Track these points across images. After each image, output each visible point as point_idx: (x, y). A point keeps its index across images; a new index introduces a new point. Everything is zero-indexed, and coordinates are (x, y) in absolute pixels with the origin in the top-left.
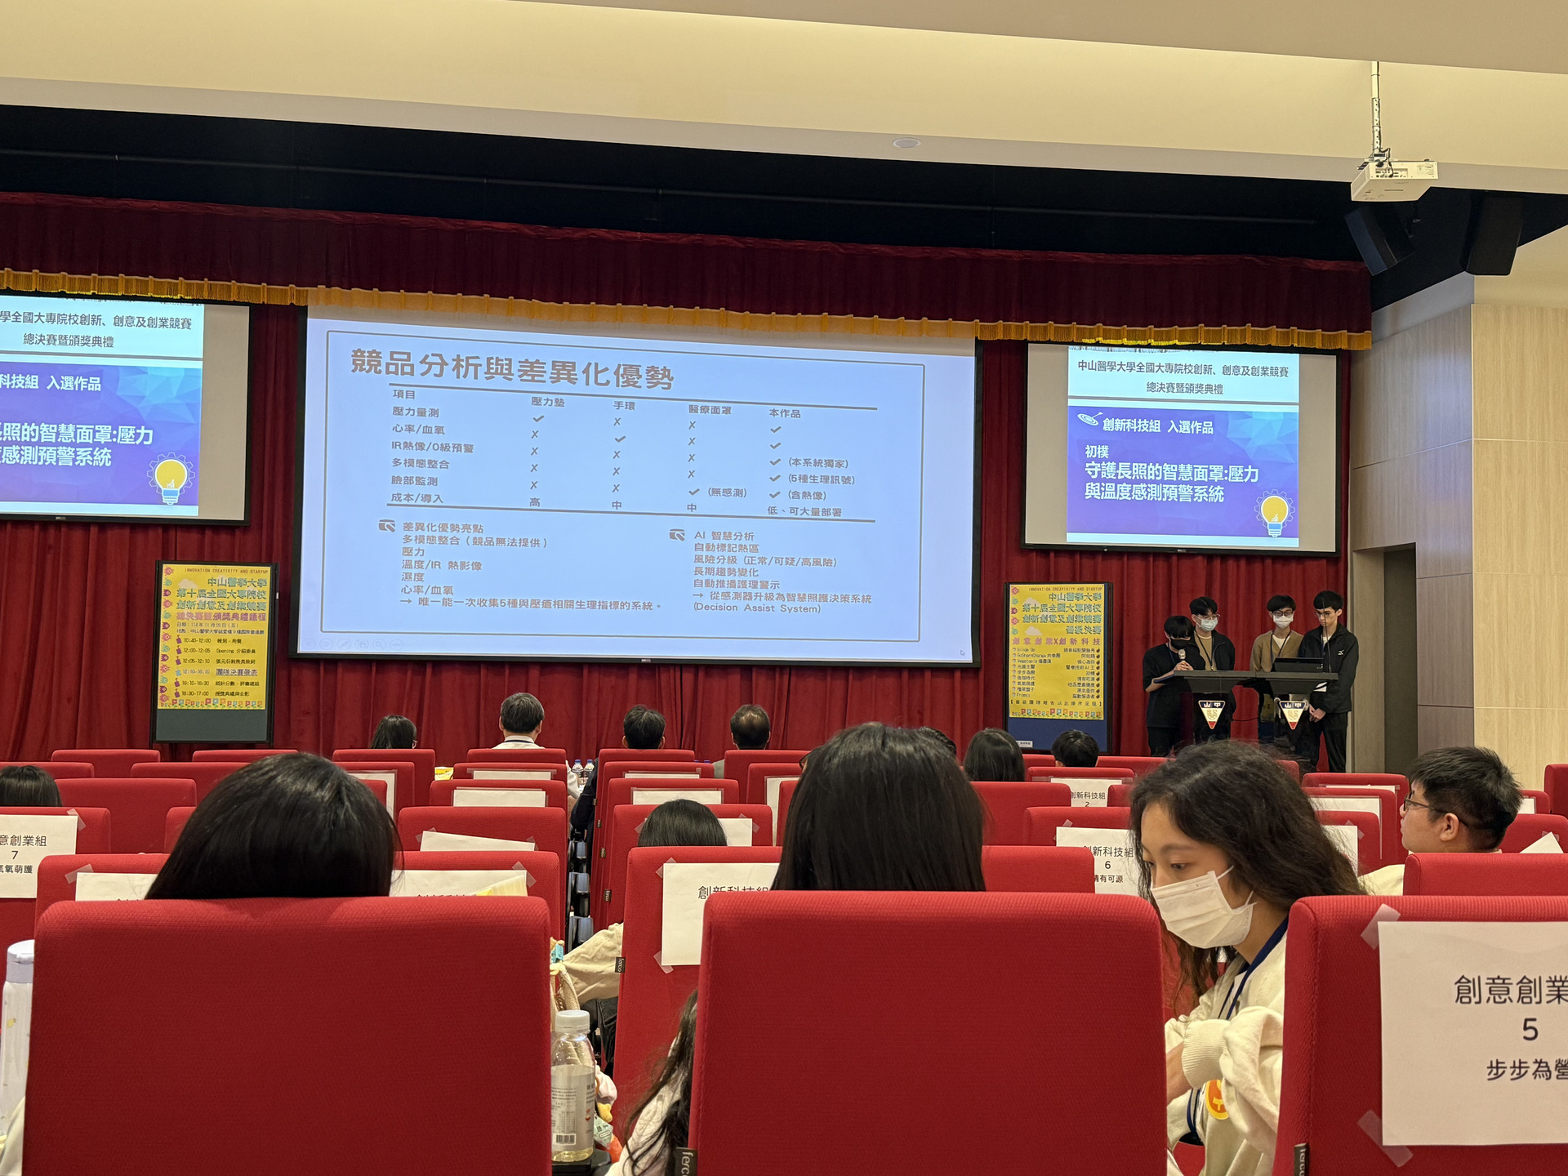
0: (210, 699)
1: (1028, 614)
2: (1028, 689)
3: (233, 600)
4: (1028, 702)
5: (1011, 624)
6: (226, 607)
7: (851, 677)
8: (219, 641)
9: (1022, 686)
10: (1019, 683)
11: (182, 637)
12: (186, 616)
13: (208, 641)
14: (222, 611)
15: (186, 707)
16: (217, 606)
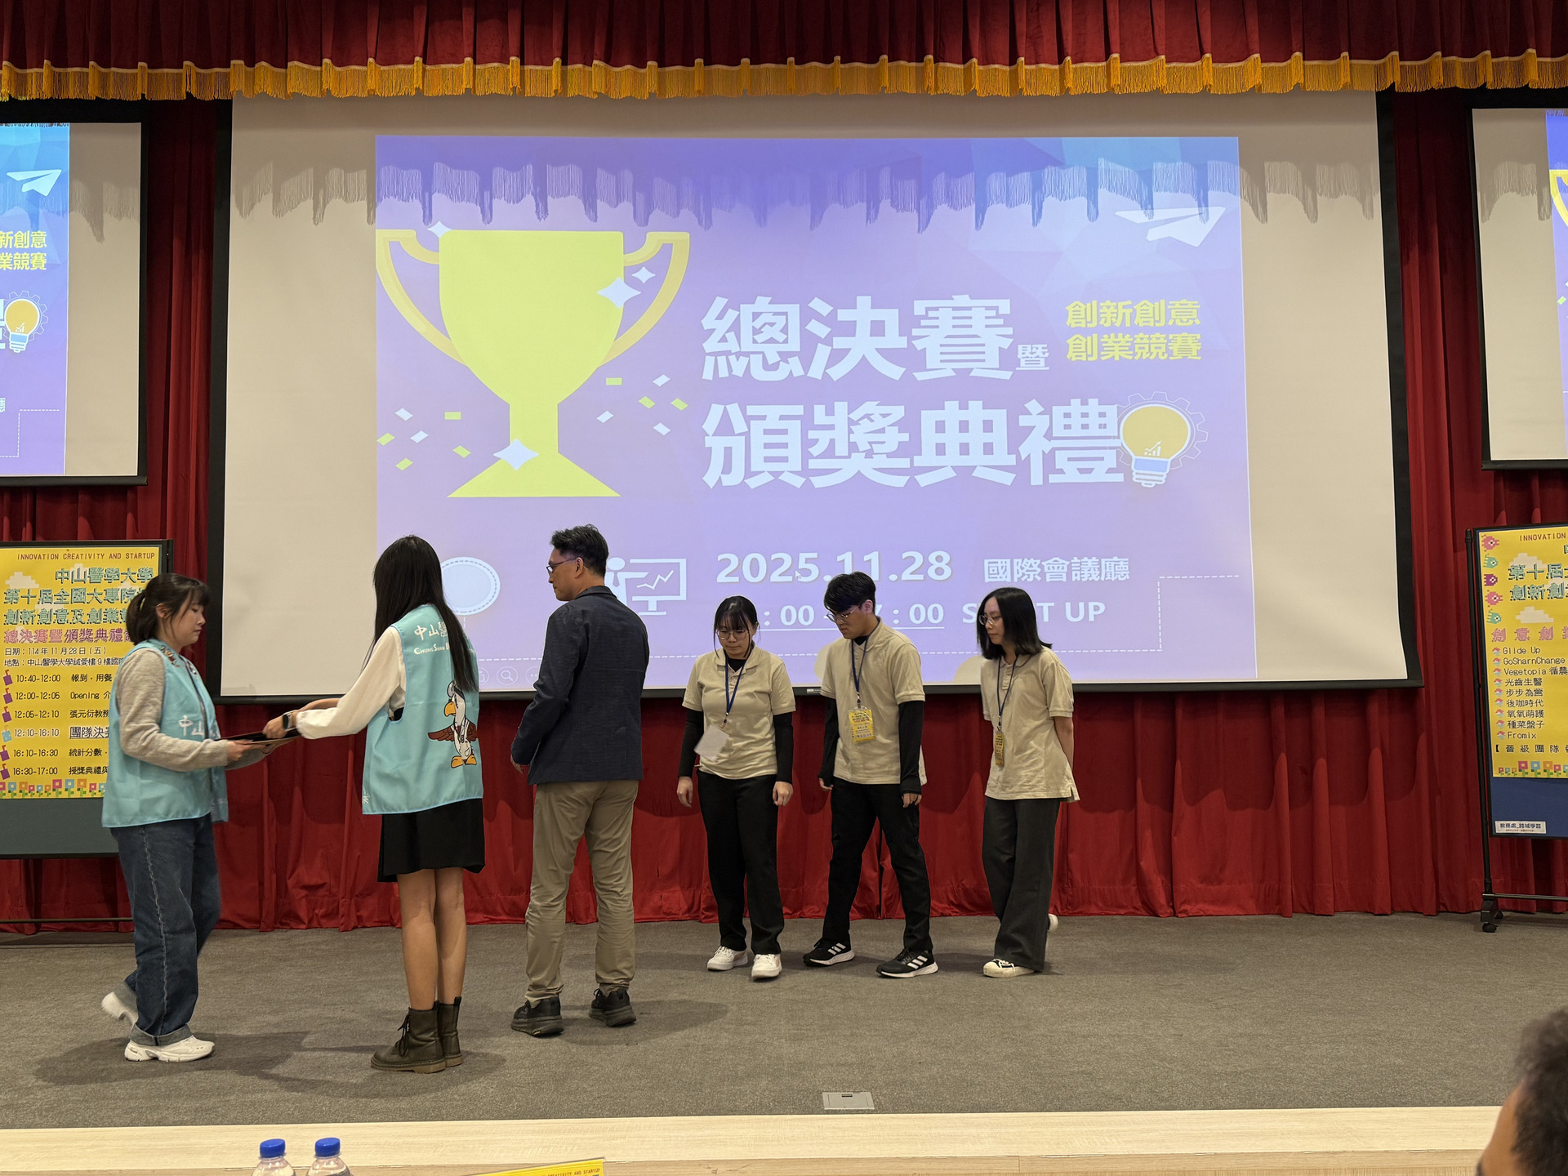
0: (60, 781)
1: (1521, 584)
2: (1531, 725)
3: (97, 607)
4: (1532, 748)
5: (1485, 604)
6: (85, 619)
7: (1179, 712)
8: (75, 678)
9: (1517, 720)
10: (1511, 714)
11: (14, 672)
12: (19, 637)
13: (57, 678)
14: (79, 626)
15: (19, 796)
16: (70, 617)
